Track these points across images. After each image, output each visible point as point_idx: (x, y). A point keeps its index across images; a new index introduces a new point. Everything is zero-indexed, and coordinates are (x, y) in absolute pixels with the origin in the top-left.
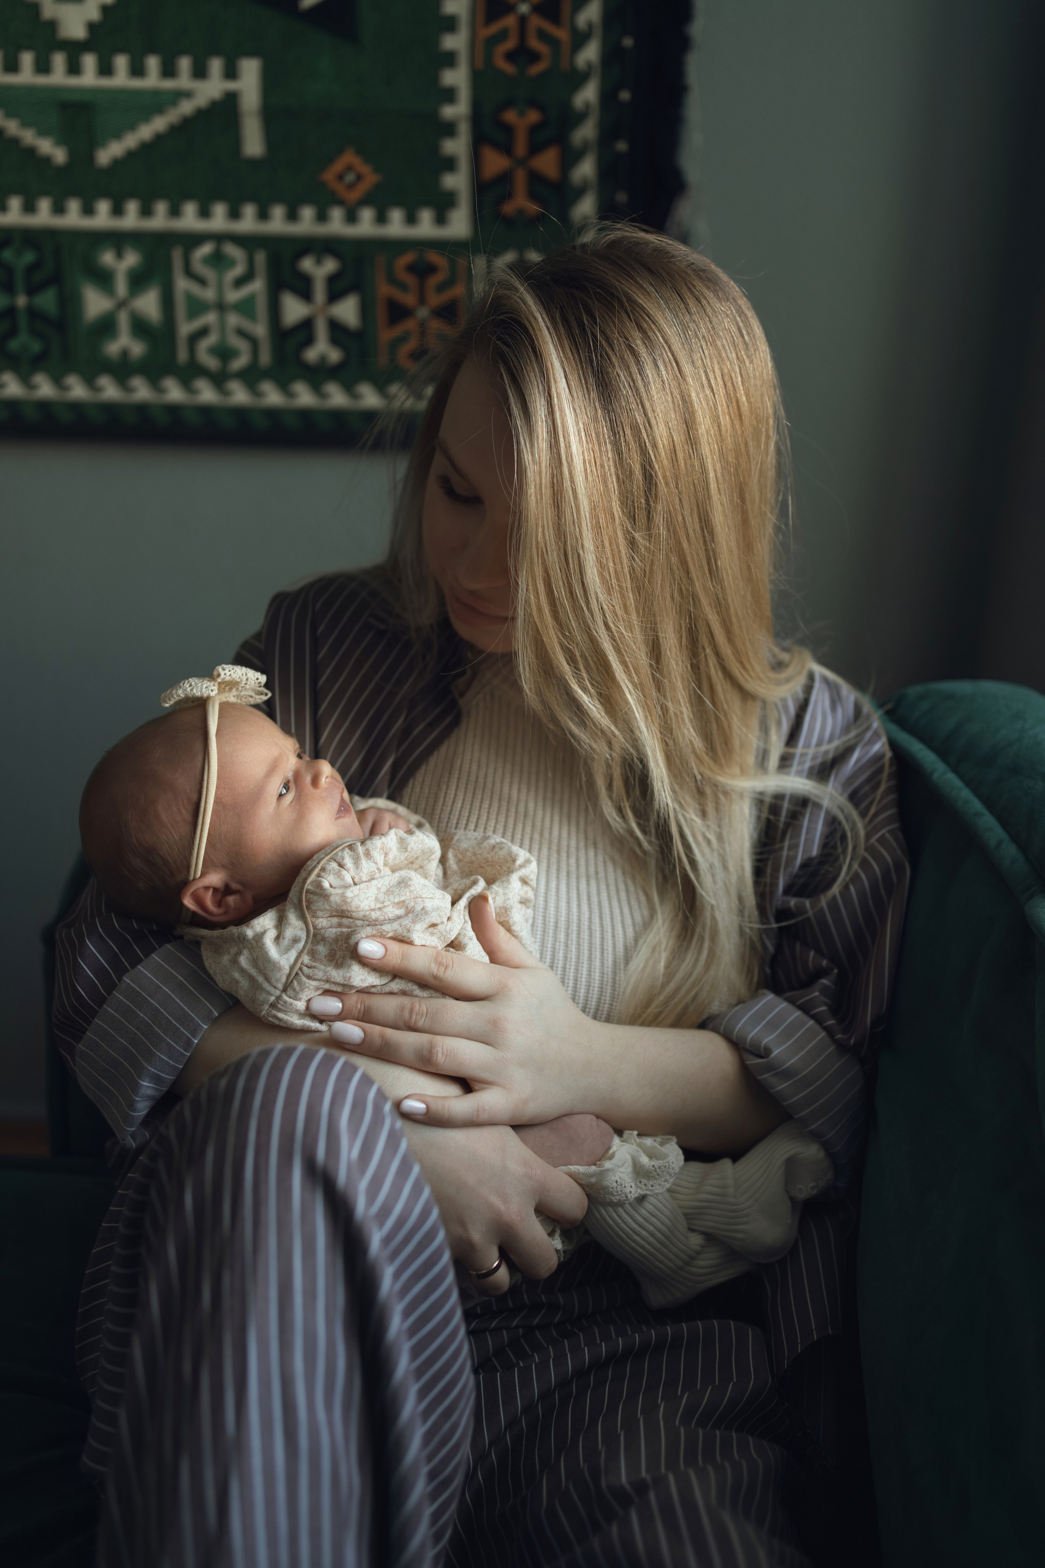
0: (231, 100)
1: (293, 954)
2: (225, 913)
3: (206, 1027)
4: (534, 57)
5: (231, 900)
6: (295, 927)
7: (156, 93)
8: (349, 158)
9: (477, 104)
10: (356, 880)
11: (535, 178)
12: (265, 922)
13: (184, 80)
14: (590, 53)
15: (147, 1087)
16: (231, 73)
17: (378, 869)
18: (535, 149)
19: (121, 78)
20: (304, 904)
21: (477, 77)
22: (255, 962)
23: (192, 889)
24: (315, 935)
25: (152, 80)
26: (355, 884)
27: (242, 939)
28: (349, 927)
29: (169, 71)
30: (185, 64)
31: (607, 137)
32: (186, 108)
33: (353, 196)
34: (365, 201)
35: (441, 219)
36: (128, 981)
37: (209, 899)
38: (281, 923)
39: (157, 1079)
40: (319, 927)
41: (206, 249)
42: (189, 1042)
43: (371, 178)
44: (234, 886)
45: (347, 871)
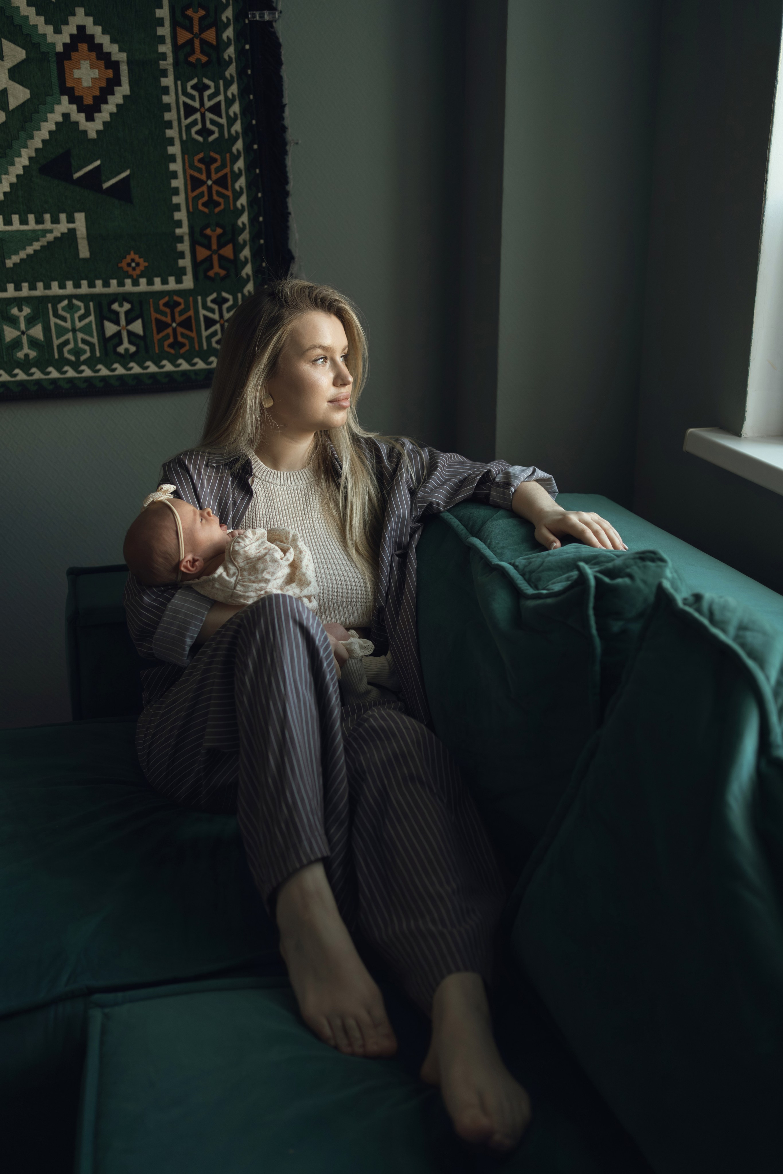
0: (72, 232)
1: (235, 578)
2: (196, 569)
3: (207, 613)
4: (218, 204)
5: (197, 563)
6: (232, 569)
7: (34, 231)
8: (132, 255)
9: (191, 227)
10: (246, 545)
11: (222, 258)
12: (220, 571)
13: (48, 224)
14: (243, 200)
15: (189, 641)
16: (71, 220)
17: (251, 539)
18: (221, 246)
19: (16, 226)
20: (233, 560)
21: (190, 214)
22: (221, 585)
23: (182, 565)
24: (241, 570)
25: (32, 225)
26: (246, 546)
27: (214, 579)
28: (251, 563)
29: (39, 220)
30: (47, 217)
31: (254, 238)
32: (50, 237)
33: (135, 274)
34: (142, 276)
35: (179, 281)
36: (170, 606)
37: (189, 565)
38: (226, 569)
39: (192, 637)
40: (241, 566)
41: (65, 302)
42: (202, 620)
43: (143, 264)
44: (197, 558)
45: (241, 543)
